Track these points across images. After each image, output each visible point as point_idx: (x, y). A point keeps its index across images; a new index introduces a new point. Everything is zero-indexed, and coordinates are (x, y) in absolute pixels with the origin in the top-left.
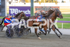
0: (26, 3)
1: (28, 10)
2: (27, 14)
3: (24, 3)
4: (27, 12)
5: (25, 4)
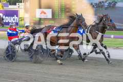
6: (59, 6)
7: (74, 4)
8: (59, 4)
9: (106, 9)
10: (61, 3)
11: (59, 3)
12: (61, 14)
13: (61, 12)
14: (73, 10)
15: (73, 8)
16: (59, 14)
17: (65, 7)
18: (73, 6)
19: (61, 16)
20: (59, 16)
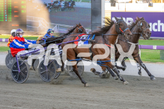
0: (154, 4)
1: (159, 21)
2: (155, 30)
3: (148, 4)
4: (156, 27)
5: (150, 5)
6: (4, 7)
7: (23, 4)
8: (4, 5)
9: (62, 10)
10: (7, 3)
11: (4, 2)
12: (7, 17)
13: (7, 14)
14: (23, 11)
15: (23, 9)
16: (4, 17)
17: (12, 7)
18: (23, 7)
19: (7, 19)
20: (5, 19)
